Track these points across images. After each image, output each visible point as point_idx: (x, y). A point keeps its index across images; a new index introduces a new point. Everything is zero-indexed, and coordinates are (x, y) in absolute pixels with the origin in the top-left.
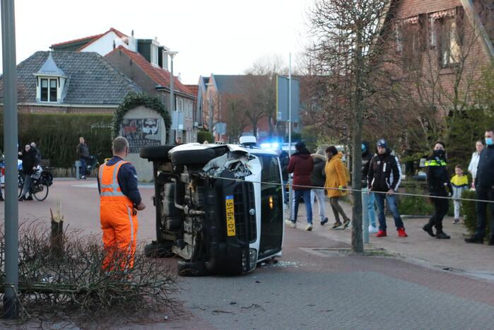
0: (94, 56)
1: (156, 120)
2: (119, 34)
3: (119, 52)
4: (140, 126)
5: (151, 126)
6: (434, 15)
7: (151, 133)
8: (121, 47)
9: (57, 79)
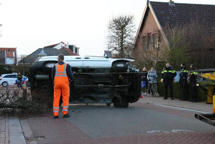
0: (56, 49)
2: (63, 43)
3: (63, 48)
6: (152, 33)
8: (64, 47)
9: (44, 56)
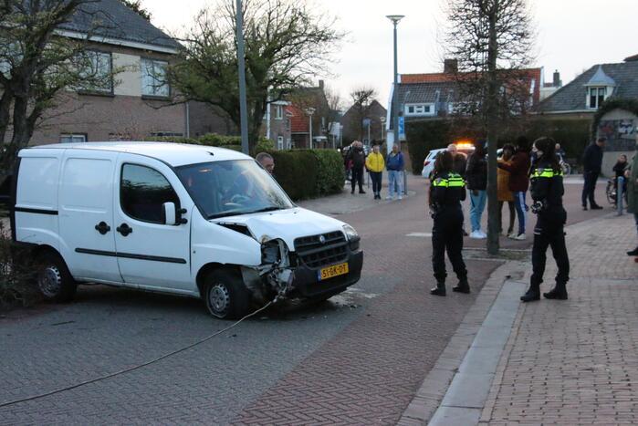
1: (631, 121)
4: (616, 127)
5: (627, 127)
7: (626, 133)
9: (604, 88)
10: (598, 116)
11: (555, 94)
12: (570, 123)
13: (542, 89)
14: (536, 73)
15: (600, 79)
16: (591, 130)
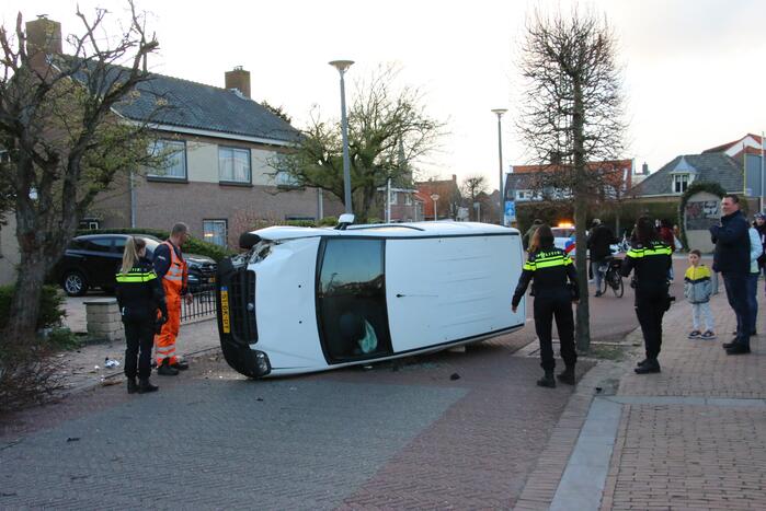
1: (714, 202)
4: (702, 208)
5: (711, 207)
7: (711, 212)
8: (748, 147)
9: (687, 175)
10: (685, 199)
11: (645, 181)
12: (658, 205)
13: (633, 177)
14: (628, 164)
15: (683, 167)
16: (679, 210)
